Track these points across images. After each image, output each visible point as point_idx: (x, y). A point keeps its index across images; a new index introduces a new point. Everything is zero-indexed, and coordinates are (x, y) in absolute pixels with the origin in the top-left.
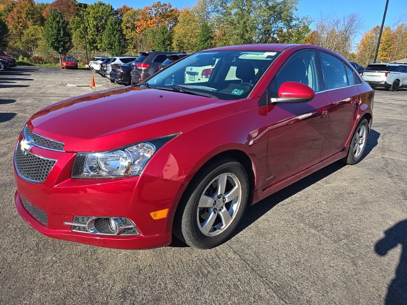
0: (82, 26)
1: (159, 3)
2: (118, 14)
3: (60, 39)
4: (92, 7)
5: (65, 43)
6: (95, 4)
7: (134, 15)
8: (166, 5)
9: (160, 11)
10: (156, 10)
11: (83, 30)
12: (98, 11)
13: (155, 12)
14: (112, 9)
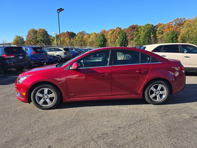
0: (138, 35)
1: (178, 18)
2: (155, 28)
3: (123, 42)
4: (144, 27)
5: (125, 44)
6: (145, 25)
7: (163, 27)
8: (182, 19)
9: (178, 22)
10: (175, 23)
11: (138, 37)
12: (146, 28)
13: (174, 23)
14: (153, 26)
